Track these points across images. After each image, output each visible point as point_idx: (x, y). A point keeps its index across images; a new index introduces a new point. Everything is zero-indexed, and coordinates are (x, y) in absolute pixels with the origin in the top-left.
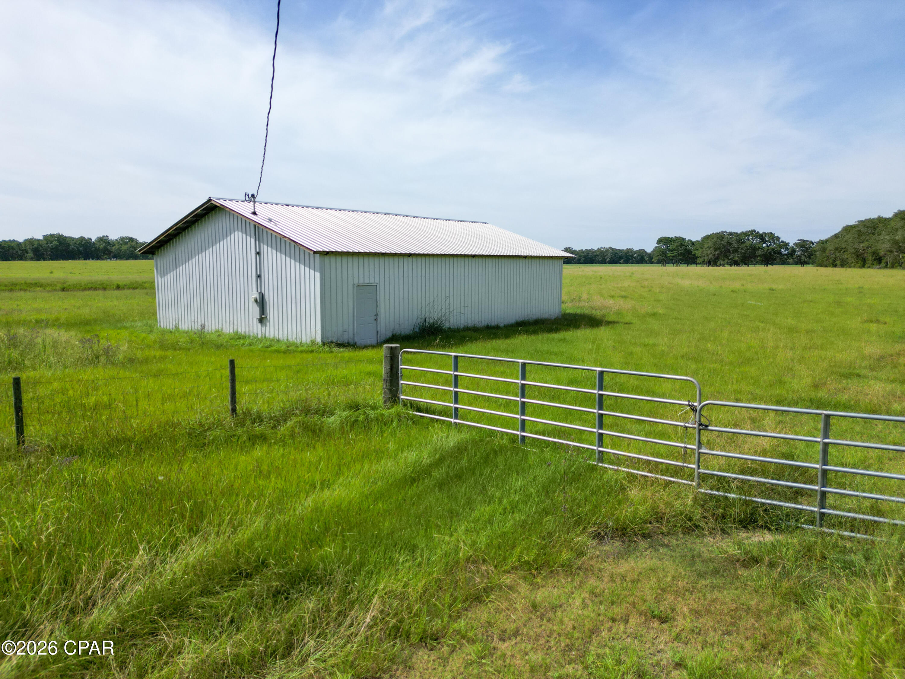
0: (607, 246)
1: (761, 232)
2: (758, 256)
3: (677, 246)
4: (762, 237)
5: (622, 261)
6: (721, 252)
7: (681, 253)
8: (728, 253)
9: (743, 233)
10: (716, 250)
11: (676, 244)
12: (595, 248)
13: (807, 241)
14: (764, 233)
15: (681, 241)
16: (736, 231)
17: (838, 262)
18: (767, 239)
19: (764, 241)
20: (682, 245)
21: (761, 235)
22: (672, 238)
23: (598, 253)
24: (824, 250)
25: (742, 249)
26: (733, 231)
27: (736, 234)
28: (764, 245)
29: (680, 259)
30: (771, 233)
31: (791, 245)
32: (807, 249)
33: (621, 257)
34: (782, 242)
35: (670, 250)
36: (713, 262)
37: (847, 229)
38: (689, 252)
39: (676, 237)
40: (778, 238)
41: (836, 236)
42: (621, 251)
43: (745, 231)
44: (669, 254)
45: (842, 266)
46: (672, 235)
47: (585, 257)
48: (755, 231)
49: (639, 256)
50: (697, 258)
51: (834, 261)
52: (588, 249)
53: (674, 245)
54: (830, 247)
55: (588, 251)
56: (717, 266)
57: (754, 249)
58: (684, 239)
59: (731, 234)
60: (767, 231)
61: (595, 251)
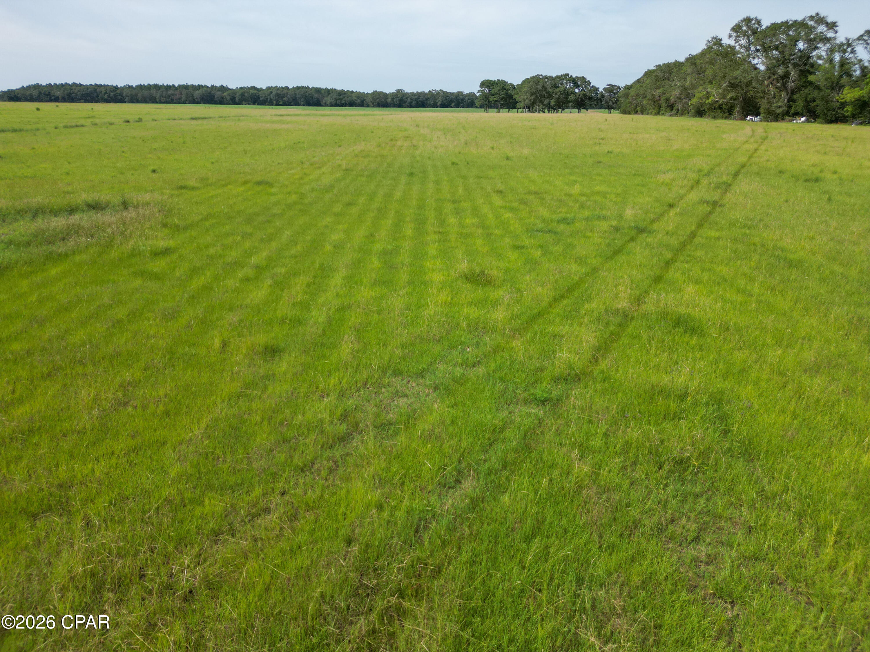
0: (438, 89)
1: (574, 76)
2: (570, 102)
3: (499, 90)
4: (574, 81)
5: (453, 104)
6: (537, 97)
7: (503, 97)
8: (543, 99)
9: (557, 77)
10: (532, 94)
11: (498, 88)
12: (427, 91)
13: (615, 86)
14: (577, 77)
15: (502, 85)
16: (551, 75)
17: (639, 109)
18: (579, 83)
19: (577, 86)
20: (503, 89)
21: (574, 80)
22: (494, 81)
23: (429, 96)
24: (627, 95)
25: (556, 94)
26: (549, 74)
27: (551, 78)
28: (577, 91)
29: (502, 104)
30: (583, 77)
31: (601, 90)
32: (615, 94)
33: (451, 101)
34: (593, 86)
35: (493, 95)
36: (530, 108)
37: (648, 74)
38: (511, 96)
39: (498, 80)
40: (589, 83)
41: (638, 81)
42: (452, 94)
43: (559, 74)
44: (492, 99)
45: (642, 113)
46: (494, 78)
47: (416, 100)
48: (568, 75)
49: (469, 99)
50: (517, 103)
51: (636, 107)
52: (419, 91)
53: (495, 90)
54: (632, 92)
55: (419, 94)
56: (533, 112)
57: (567, 93)
58: (506, 82)
59: (546, 77)
60: (580, 75)
61: (427, 94)
